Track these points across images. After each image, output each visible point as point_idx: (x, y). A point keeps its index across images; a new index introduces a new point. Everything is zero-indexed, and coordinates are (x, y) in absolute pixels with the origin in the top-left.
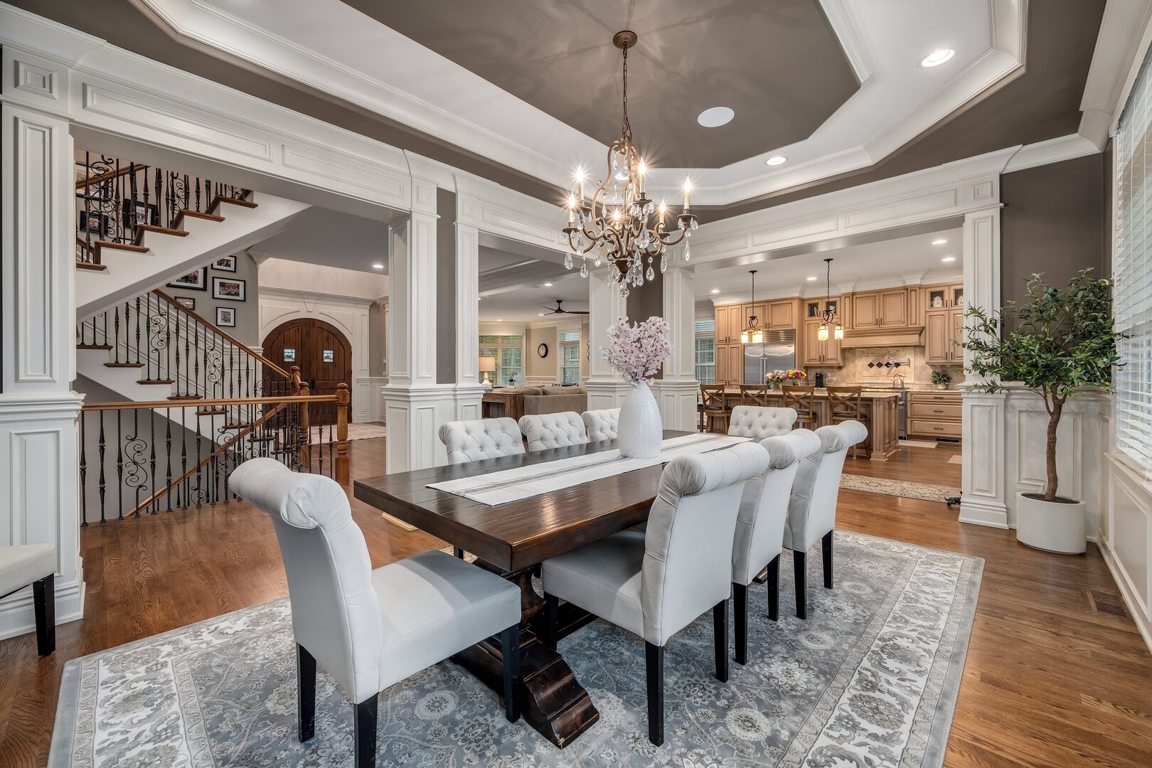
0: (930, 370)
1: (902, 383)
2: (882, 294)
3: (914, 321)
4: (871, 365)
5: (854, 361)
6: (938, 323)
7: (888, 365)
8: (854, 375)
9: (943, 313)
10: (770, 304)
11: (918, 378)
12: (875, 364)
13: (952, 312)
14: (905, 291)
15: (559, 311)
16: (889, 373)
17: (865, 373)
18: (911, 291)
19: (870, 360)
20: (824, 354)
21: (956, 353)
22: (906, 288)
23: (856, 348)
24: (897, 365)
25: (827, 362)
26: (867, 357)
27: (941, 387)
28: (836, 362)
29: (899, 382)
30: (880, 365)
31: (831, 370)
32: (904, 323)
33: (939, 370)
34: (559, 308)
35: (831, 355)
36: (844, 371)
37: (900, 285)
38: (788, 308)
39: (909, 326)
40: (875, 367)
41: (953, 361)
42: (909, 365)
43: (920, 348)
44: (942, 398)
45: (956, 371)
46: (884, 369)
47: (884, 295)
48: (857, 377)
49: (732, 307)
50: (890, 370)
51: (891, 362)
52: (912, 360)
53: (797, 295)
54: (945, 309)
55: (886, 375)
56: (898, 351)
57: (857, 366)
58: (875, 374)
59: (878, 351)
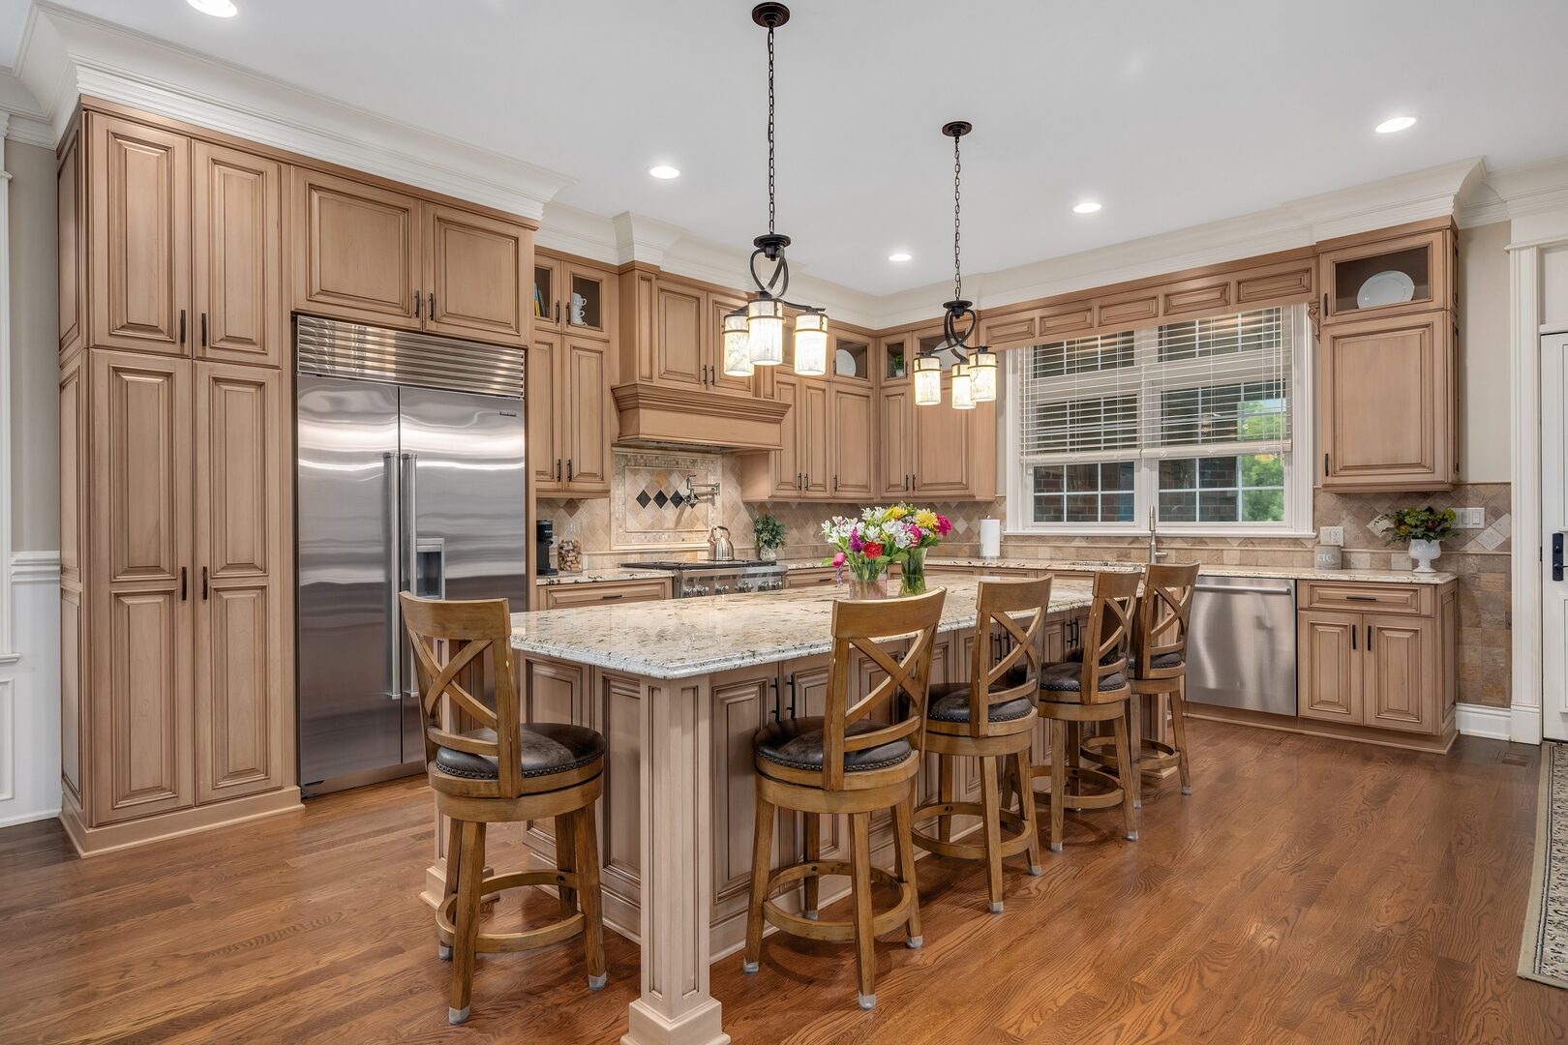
0: (745, 516)
4: (643, 499)
7: (678, 500)
8: (607, 527)
12: (652, 495)
13: (805, 383)
16: (678, 522)
17: (632, 524)
19: (641, 487)
25: (571, 486)
26: (635, 472)
30: (661, 499)
32: (749, 389)
33: (762, 515)
35: (586, 464)
36: (582, 517)
40: (652, 504)
41: (807, 493)
42: (713, 501)
45: (794, 517)
46: (670, 511)
48: (613, 538)
50: (681, 514)
51: (681, 492)
52: (719, 487)
55: (673, 526)
56: (694, 462)
57: (614, 499)
58: (652, 526)
59: (657, 458)
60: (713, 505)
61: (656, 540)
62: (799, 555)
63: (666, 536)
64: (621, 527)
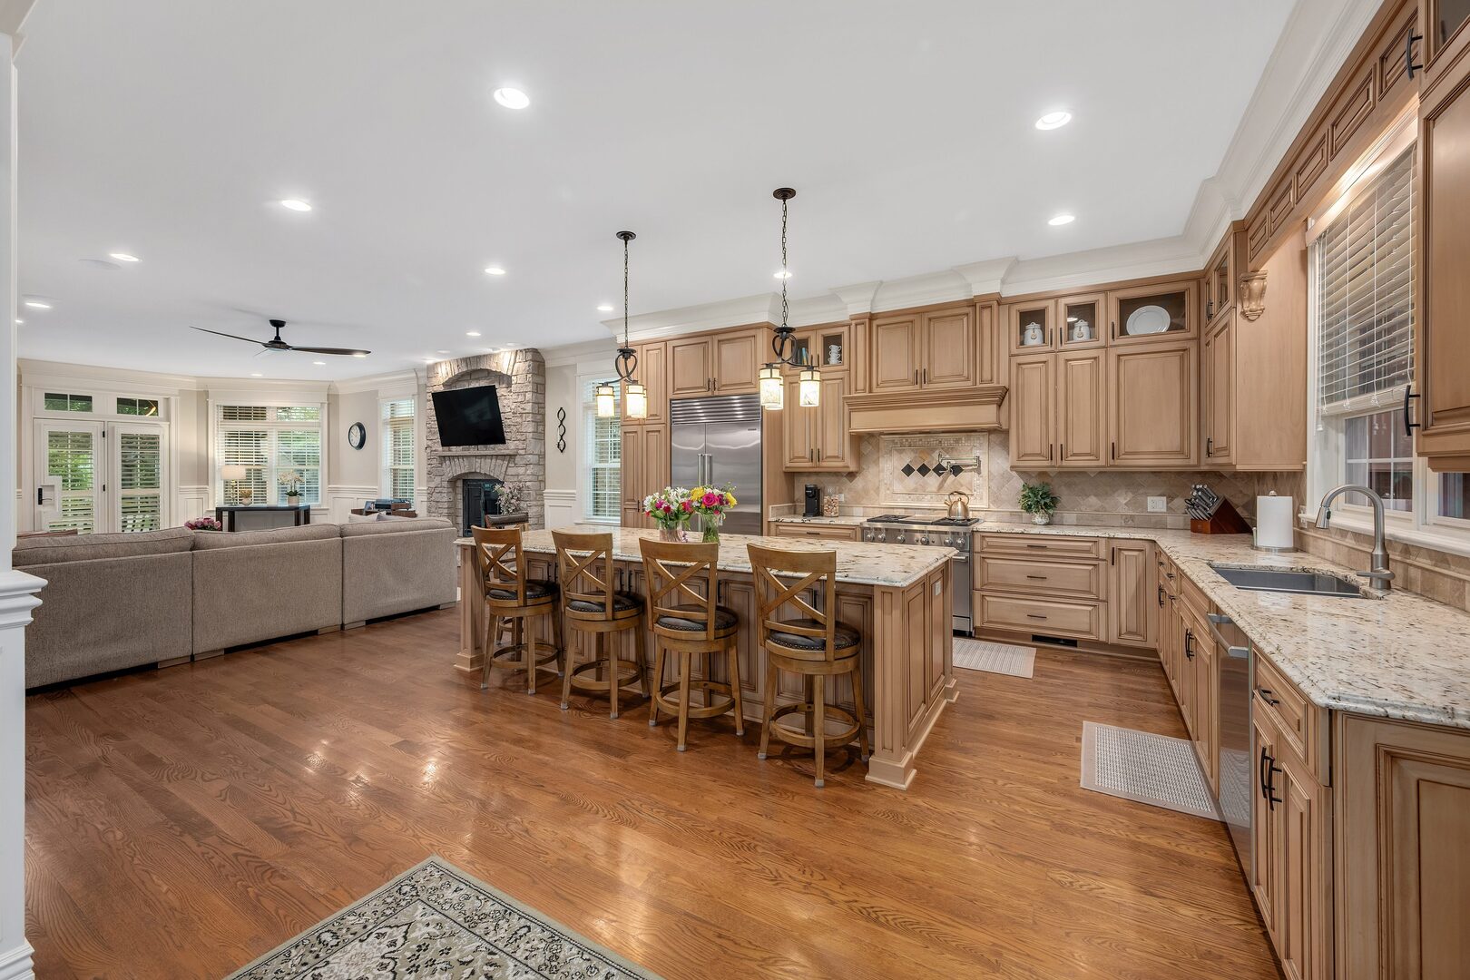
0: (1018, 483)
1: (966, 509)
2: (927, 316)
3: (987, 376)
4: (908, 470)
5: (877, 462)
6: (1034, 378)
7: (939, 470)
8: (877, 490)
9: (1043, 357)
10: (716, 338)
11: (995, 498)
12: (916, 467)
13: (1062, 356)
14: (970, 310)
15: (277, 343)
16: (941, 487)
17: (898, 487)
18: (983, 308)
19: (907, 459)
20: (819, 447)
21: (1070, 447)
22: (972, 303)
23: (882, 433)
24: (956, 470)
25: (824, 464)
26: (900, 452)
27: (1039, 518)
28: (841, 464)
29: (960, 507)
30: (924, 470)
31: (834, 479)
32: (968, 379)
33: (1034, 483)
34: (277, 338)
35: (831, 450)
36: (858, 483)
37: (960, 296)
38: (747, 345)
39: (979, 386)
40: (916, 474)
41: (1064, 463)
42: (978, 471)
43: (998, 434)
44: (1044, 548)
45: (1069, 485)
46: (932, 479)
47: (930, 319)
48: (887, 496)
49: (650, 347)
50: (944, 481)
51: (944, 464)
52: (984, 459)
53: (763, 318)
54: (1048, 348)
55: (936, 490)
56: (957, 441)
57: (883, 471)
58: (916, 490)
59: (921, 440)
60: (979, 473)
61: (918, 500)
62: (1099, 523)
63: (929, 497)
64: (888, 489)
